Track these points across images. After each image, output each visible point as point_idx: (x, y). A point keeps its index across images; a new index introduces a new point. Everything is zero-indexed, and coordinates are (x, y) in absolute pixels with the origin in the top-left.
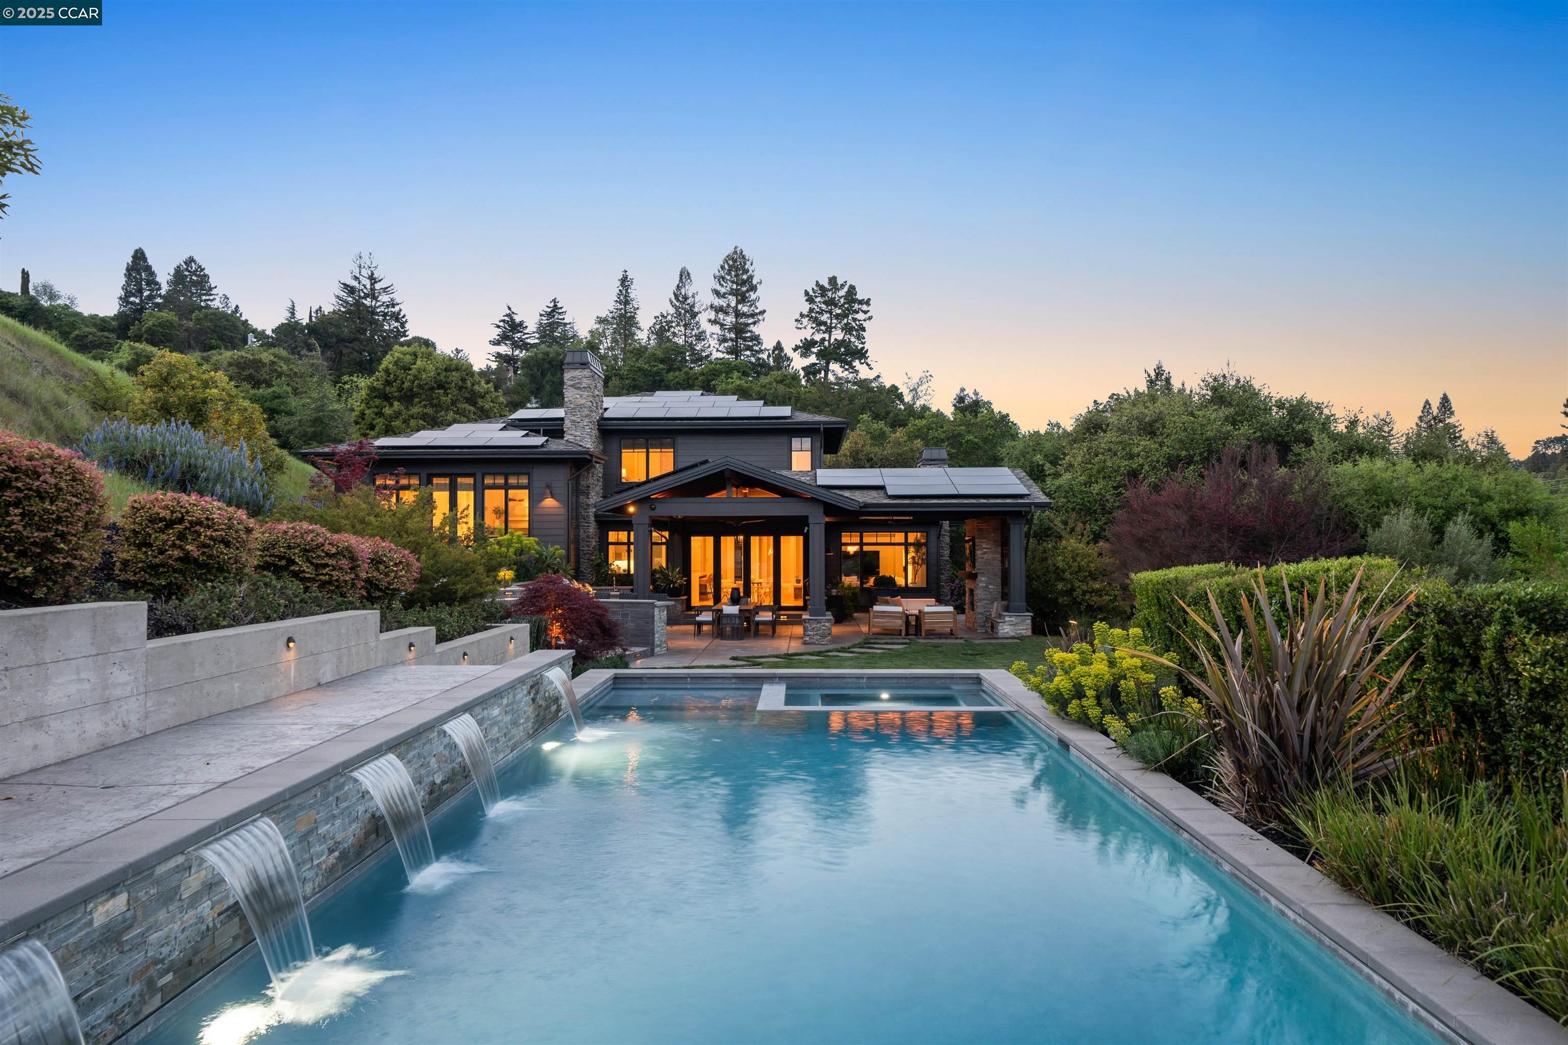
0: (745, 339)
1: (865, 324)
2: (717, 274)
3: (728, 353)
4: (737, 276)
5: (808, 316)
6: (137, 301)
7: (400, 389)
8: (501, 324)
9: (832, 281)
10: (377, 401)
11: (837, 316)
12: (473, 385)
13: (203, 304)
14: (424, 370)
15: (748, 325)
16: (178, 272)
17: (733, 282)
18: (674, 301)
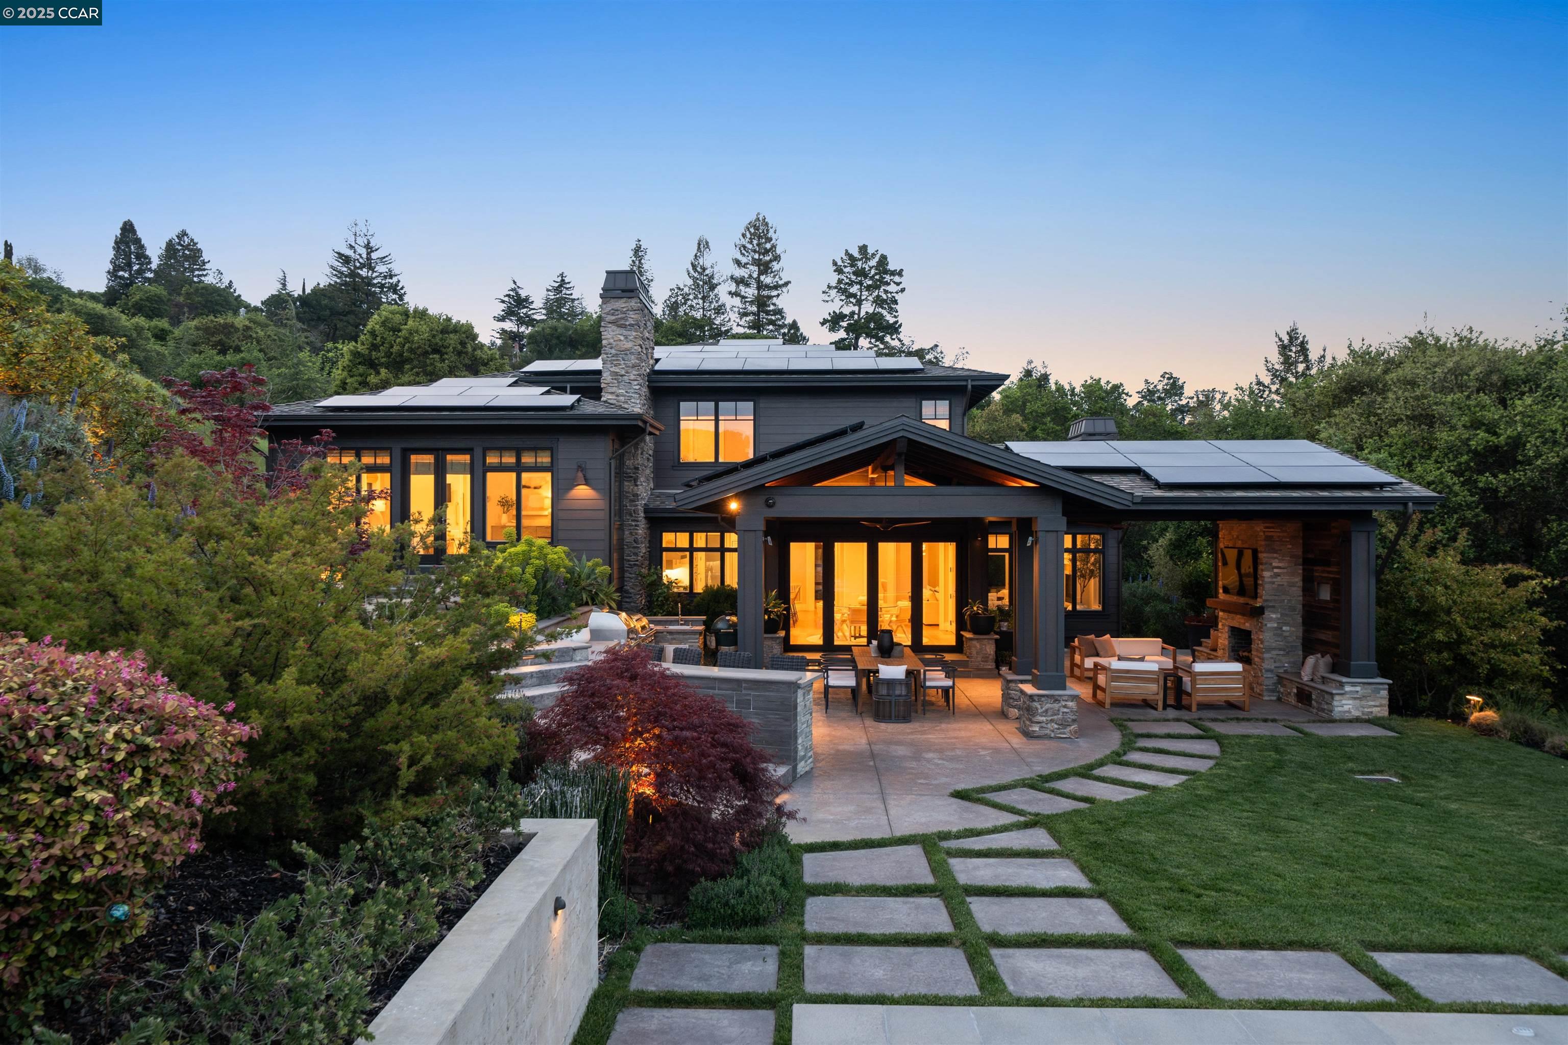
0: (768, 313)
1: (897, 297)
2: (738, 242)
3: (749, 328)
4: (758, 245)
5: (835, 287)
6: (126, 275)
7: (388, 354)
8: (506, 299)
9: (863, 249)
10: (361, 369)
11: (868, 288)
12: (474, 350)
13: (195, 279)
14: (417, 332)
15: (770, 297)
16: (170, 245)
17: (755, 251)
18: (692, 272)
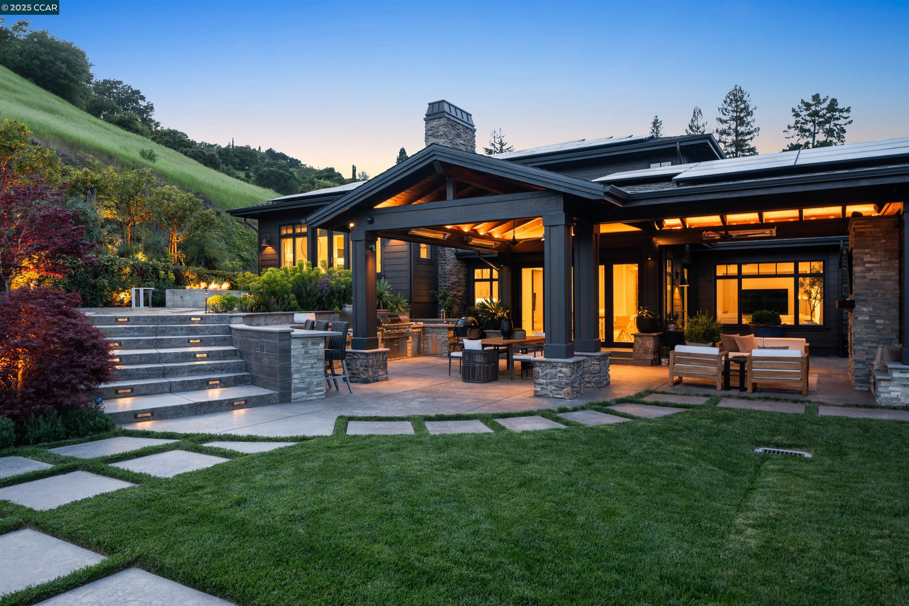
0: (743, 151)
1: (845, 127)
2: (721, 107)
4: (737, 106)
5: (794, 127)
9: (816, 97)
11: (820, 123)
15: (745, 140)
17: (733, 111)
18: (688, 129)
